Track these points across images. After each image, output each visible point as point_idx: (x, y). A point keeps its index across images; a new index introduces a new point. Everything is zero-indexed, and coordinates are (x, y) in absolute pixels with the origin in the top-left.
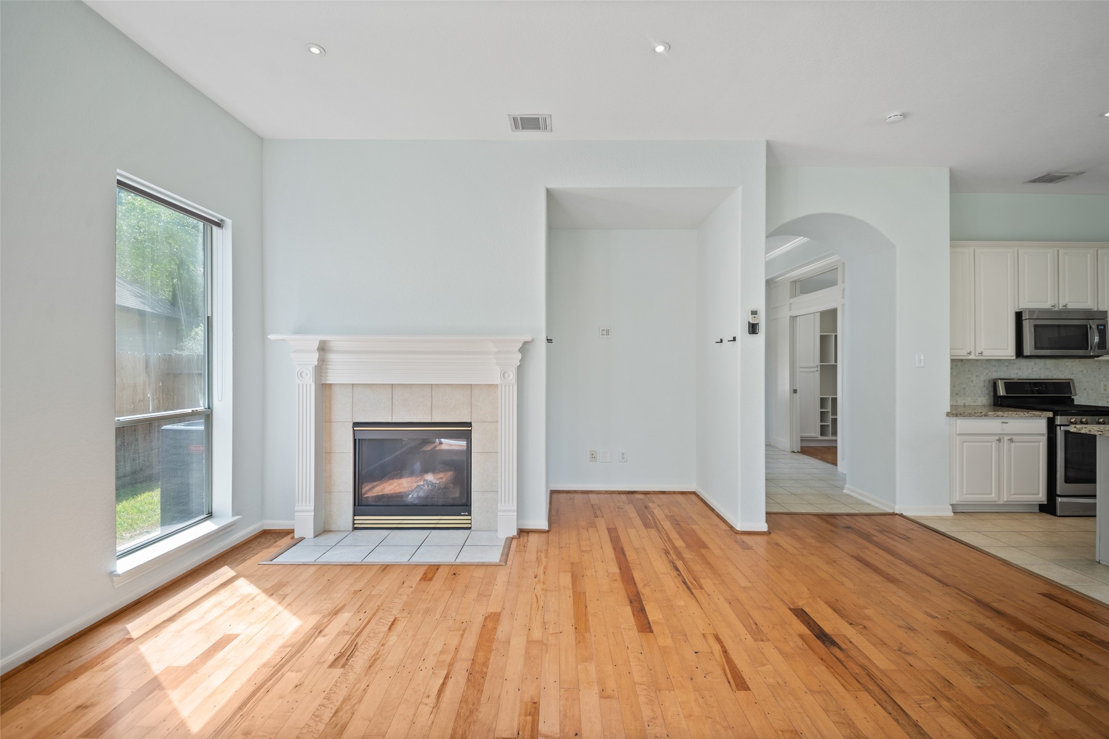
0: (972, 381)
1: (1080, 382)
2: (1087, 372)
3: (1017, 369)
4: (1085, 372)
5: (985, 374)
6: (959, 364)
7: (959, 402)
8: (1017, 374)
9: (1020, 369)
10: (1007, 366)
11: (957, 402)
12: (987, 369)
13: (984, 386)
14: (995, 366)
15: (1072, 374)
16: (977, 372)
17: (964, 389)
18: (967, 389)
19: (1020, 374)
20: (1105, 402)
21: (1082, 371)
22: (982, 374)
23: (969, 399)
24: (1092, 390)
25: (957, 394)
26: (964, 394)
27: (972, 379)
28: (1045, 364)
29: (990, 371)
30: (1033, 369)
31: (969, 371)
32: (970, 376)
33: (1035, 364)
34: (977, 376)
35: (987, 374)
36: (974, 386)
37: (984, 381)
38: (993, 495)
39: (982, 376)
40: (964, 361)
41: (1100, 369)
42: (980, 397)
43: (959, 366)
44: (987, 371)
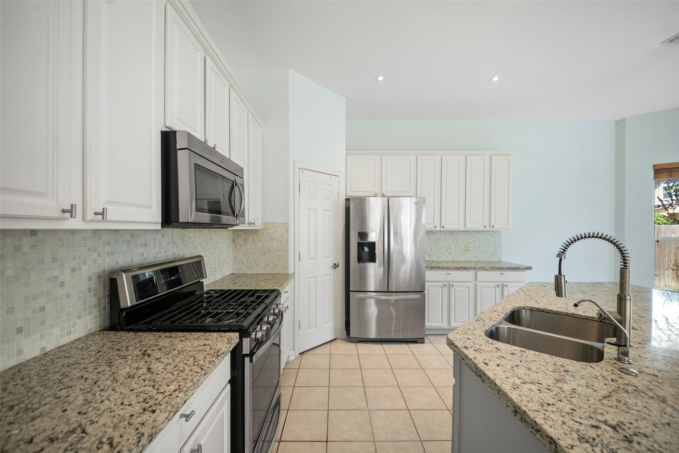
0: (62, 284)
3: (142, 246)
4: (203, 244)
5: (90, 262)
6: (26, 242)
8: (142, 255)
9: (146, 245)
10: (129, 241)
12: (95, 249)
13: (90, 290)
14: (109, 243)
15: (194, 248)
16: (74, 259)
17: (42, 309)
18: (48, 307)
19: (145, 255)
22: (85, 263)
25: (20, 330)
26: (43, 322)
27: (61, 279)
29: (99, 255)
31: (54, 260)
32: (56, 273)
34: (73, 270)
35: (95, 261)
36: (68, 296)
37: (90, 279)
39: (84, 268)
40: (40, 235)
42: (80, 317)
43: (26, 248)
44: (95, 255)
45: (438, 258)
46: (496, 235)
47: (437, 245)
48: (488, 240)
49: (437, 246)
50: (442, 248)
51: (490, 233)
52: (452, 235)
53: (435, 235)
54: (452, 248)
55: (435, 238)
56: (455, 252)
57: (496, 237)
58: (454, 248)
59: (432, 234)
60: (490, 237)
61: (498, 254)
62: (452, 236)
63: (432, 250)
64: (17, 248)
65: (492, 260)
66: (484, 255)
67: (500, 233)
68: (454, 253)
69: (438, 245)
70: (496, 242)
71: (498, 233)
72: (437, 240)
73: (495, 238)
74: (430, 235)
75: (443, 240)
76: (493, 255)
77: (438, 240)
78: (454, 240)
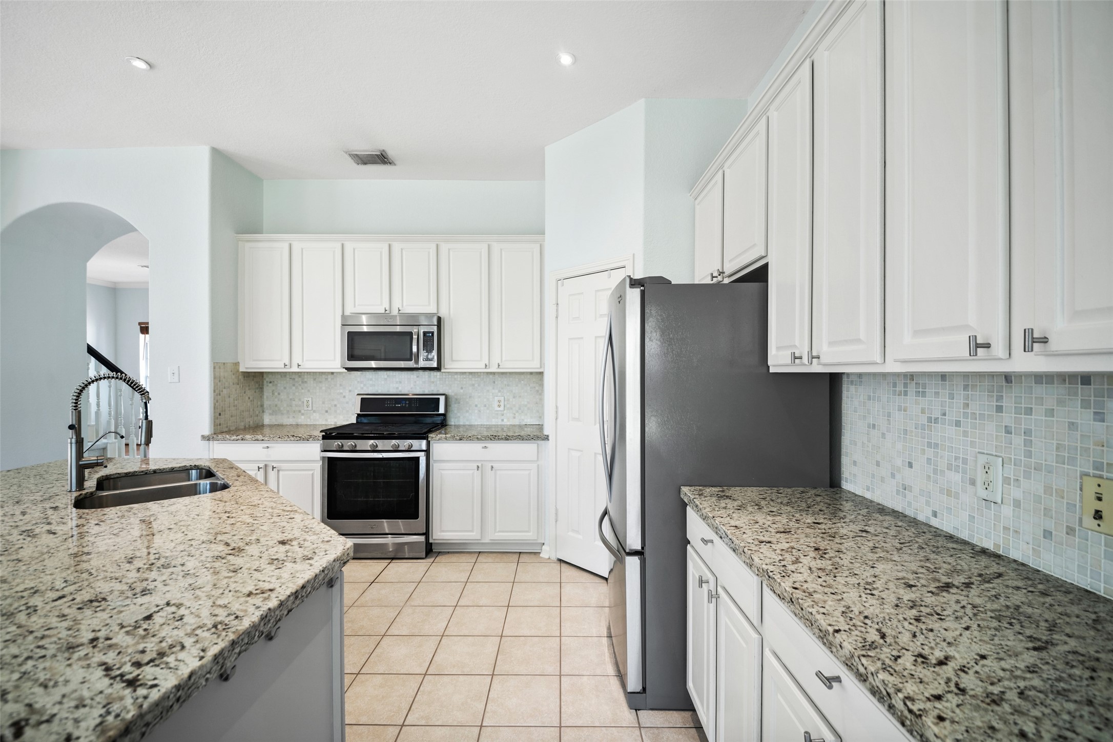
0: (344, 397)
1: (470, 397)
2: (479, 385)
3: (397, 383)
4: (476, 385)
5: (359, 388)
6: (330, 376)
7: (329, 420)
8: (398, 388)
9: (400, 382)
10: (386, 379)
11: (326, 420)
14: (371, 380)
15: (462, 388)
17: (335, 405)
18: (338, 406)
19: (400, 388)
20: (500, 420)
21: (473, 385)
22: (356, 388)
23: (341, 417)
24: (485, 406)
25: (327, 412)
26: (336, 411)
27: (344, 394)
28: (430, 377)
29: (364, 385)
30: (415, 382)
31: (341, 385)
32: (341, 391)
33: (417, 377)
34: (350, 391)
35: (362, 388)
36: (347, 403)
40: (335, 374)
41: (494, 382)
43: (329, 380)
44: (362, 385)
45: (935, 514)
47: (929, 445)
49: (930, 452)
50: (950, 467)
52: (1000, 398)
53: (924, 394)
54: (998, 473)
55: (923, 411)
56: (1017, 504)
58: (1006, 480)
59: (912, 388)
62: (999, 409)
63: (910, 465)
64: (326, 379)
68: (1007, 511)
69: (936, 445)
72: (930, 420)
74: (906, 394)
75: (958, 424)
77: (936, 419)
78: (1008, 431)
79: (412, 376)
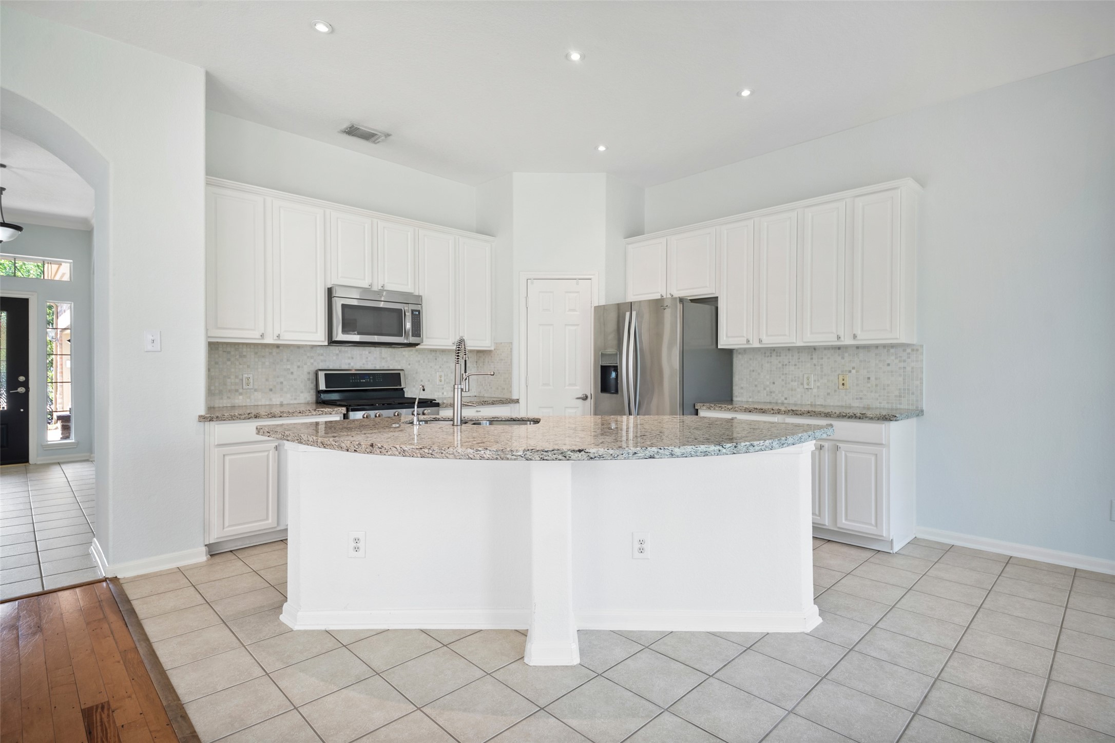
0: (292, 373)
1: (417, 373)
2: (424, 362)
3: (349, 358)
4: (422, 362)
5: (309, 364)
6: (275, 351)
7: (274, 400)
8: (349, 364)
9: (352, 358)
10: (337, 355)
11: (271, 400)
12: (312, 357)
13: (309, 379)
14: (322, 355)
15: (409, 364)
16: (299, 361)
17: (282, 383)
18: (285, 383)
19: (352, 364)
20: (441, 394)
21: (419, 361)
22: (305, 364)
23: (289, 396)
24: (429, 381)
25: (271, 390)
26: (282, 389)
27: (292, 370)
28: (381, 353)
29: (315, 361)
30: (367, 358)
31: (288, 360)
32: (289, 367)
33: (369, 353)
34: (299, 367)
35: (312, 364)
36: (295, 380)
37: (309, 373)
38: (270, 521)
39: (305, 367)
40: (281, 348)
41: (436, 359)
42: (302, 392)
43: (274, 354)
44: (312, 361)
45: (786, 399)
46: (909, 354)
47: (783, 374)
48: (888, 365)
49: (783, 377)
50: (792, 381)
51: (892, 351)
52: (812, 355)
53: (780, 356)
54: (812, 378)
55: (780, 362)
56: (818, 387)
57: (909, 358)
58: (815, 381)
59: (774, 354)
60: (893, 358)
61: (913, 394)
62: (812, 359)
63: (774, 383)
64: (271, 353)
65: (899, 406)
66: (879, 396)
67: (917, 350)
68: (815, 390)
69: (786, 374)
70: (909, 369)
71: (913, 350)
72: (783, 365)
73: (904, 361)
74: (771, 356)
75: (795, 365)
76: (900, 396)
77: (786, 365)
78: (815, 365)
79: (364, 352)
